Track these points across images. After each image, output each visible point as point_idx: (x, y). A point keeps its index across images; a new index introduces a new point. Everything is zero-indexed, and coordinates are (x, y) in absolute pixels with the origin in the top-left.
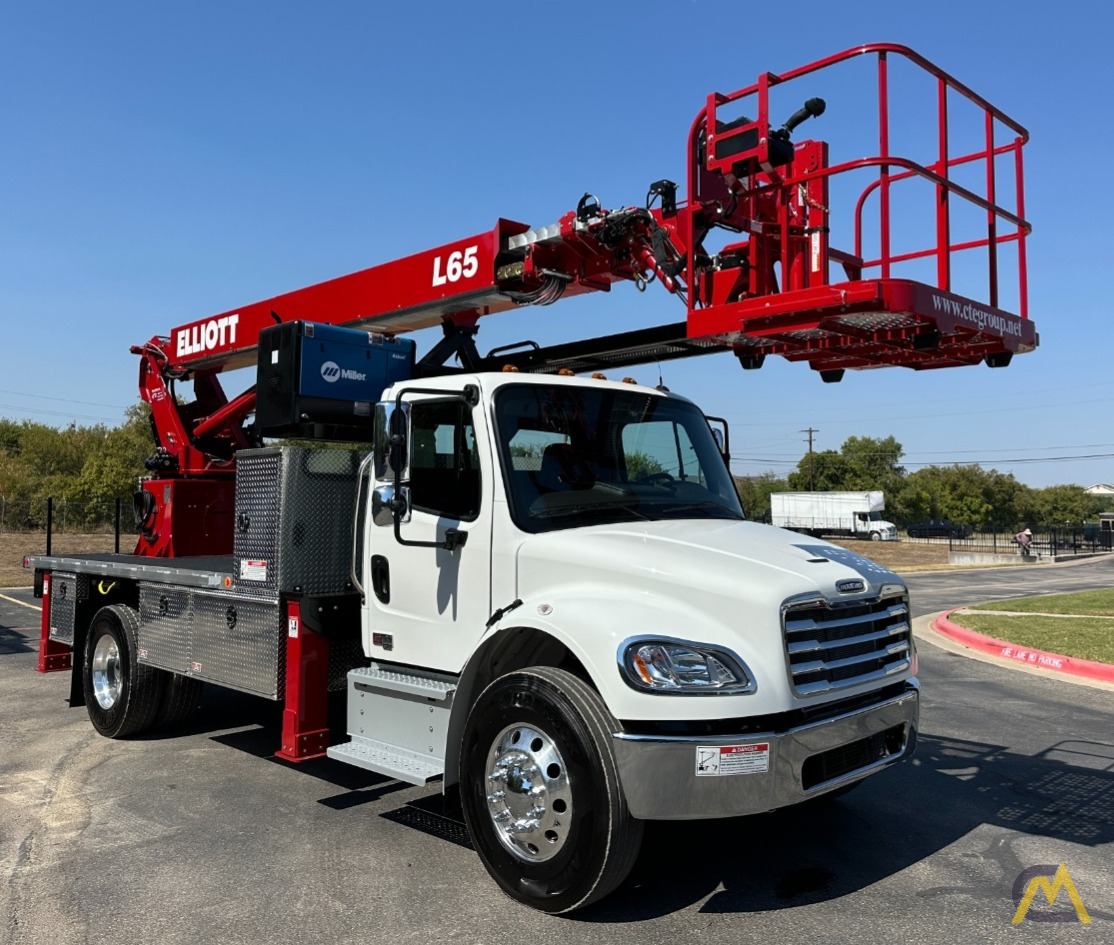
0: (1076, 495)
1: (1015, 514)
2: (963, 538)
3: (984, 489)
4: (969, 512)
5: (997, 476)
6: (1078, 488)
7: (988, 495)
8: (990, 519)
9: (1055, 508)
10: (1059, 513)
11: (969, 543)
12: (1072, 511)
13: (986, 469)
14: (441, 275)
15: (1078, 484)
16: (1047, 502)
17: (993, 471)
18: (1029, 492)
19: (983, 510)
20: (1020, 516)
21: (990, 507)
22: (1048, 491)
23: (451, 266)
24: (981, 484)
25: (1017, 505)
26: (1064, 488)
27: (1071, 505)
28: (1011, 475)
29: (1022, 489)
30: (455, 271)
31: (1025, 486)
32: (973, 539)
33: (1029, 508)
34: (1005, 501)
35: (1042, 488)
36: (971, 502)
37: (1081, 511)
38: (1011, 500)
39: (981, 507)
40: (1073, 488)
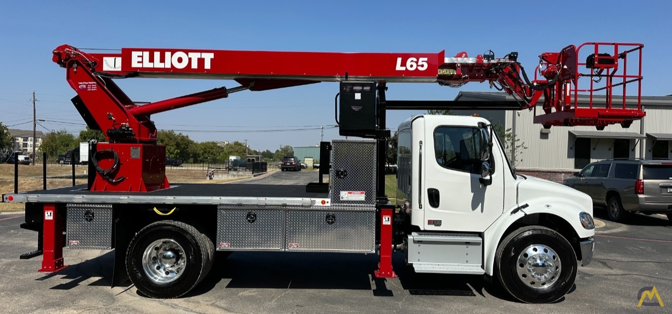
0: (214, 146)
1: (189, 155)
2: (178, 166)
3: (177, 143)
4: (169, 153)
5: (182, 136)
6: (215, 143)
7: (178, 145)
8: (178, 156)
9: (205, 152)
10: (206, 154)
11: (181, 168)
12: (212, 153)
13: (177, 133)
14: (402, 66)
15: (215, 141)
16: (202, 149)
17: (180, 134)
18: (195, 144)
19: (175, 152)
20: (191, 155)
21: (179, 151)
22: (202, 144)
23: (409, 63)
24: (175, 140)
25: (190, 150)
26: (209, 143)
27: (212, 151)
28: (187, 136)
29: (192, 142)
30: (412, 66)
31: (193, 141)
32: (182, 166)
33: (195, 152)
34: (184, 148)
35: (199, 142)
36: (170, 149)
37: (216, 153)
38: (187, 148)
39: (175, 151)
40: (213, 143)
